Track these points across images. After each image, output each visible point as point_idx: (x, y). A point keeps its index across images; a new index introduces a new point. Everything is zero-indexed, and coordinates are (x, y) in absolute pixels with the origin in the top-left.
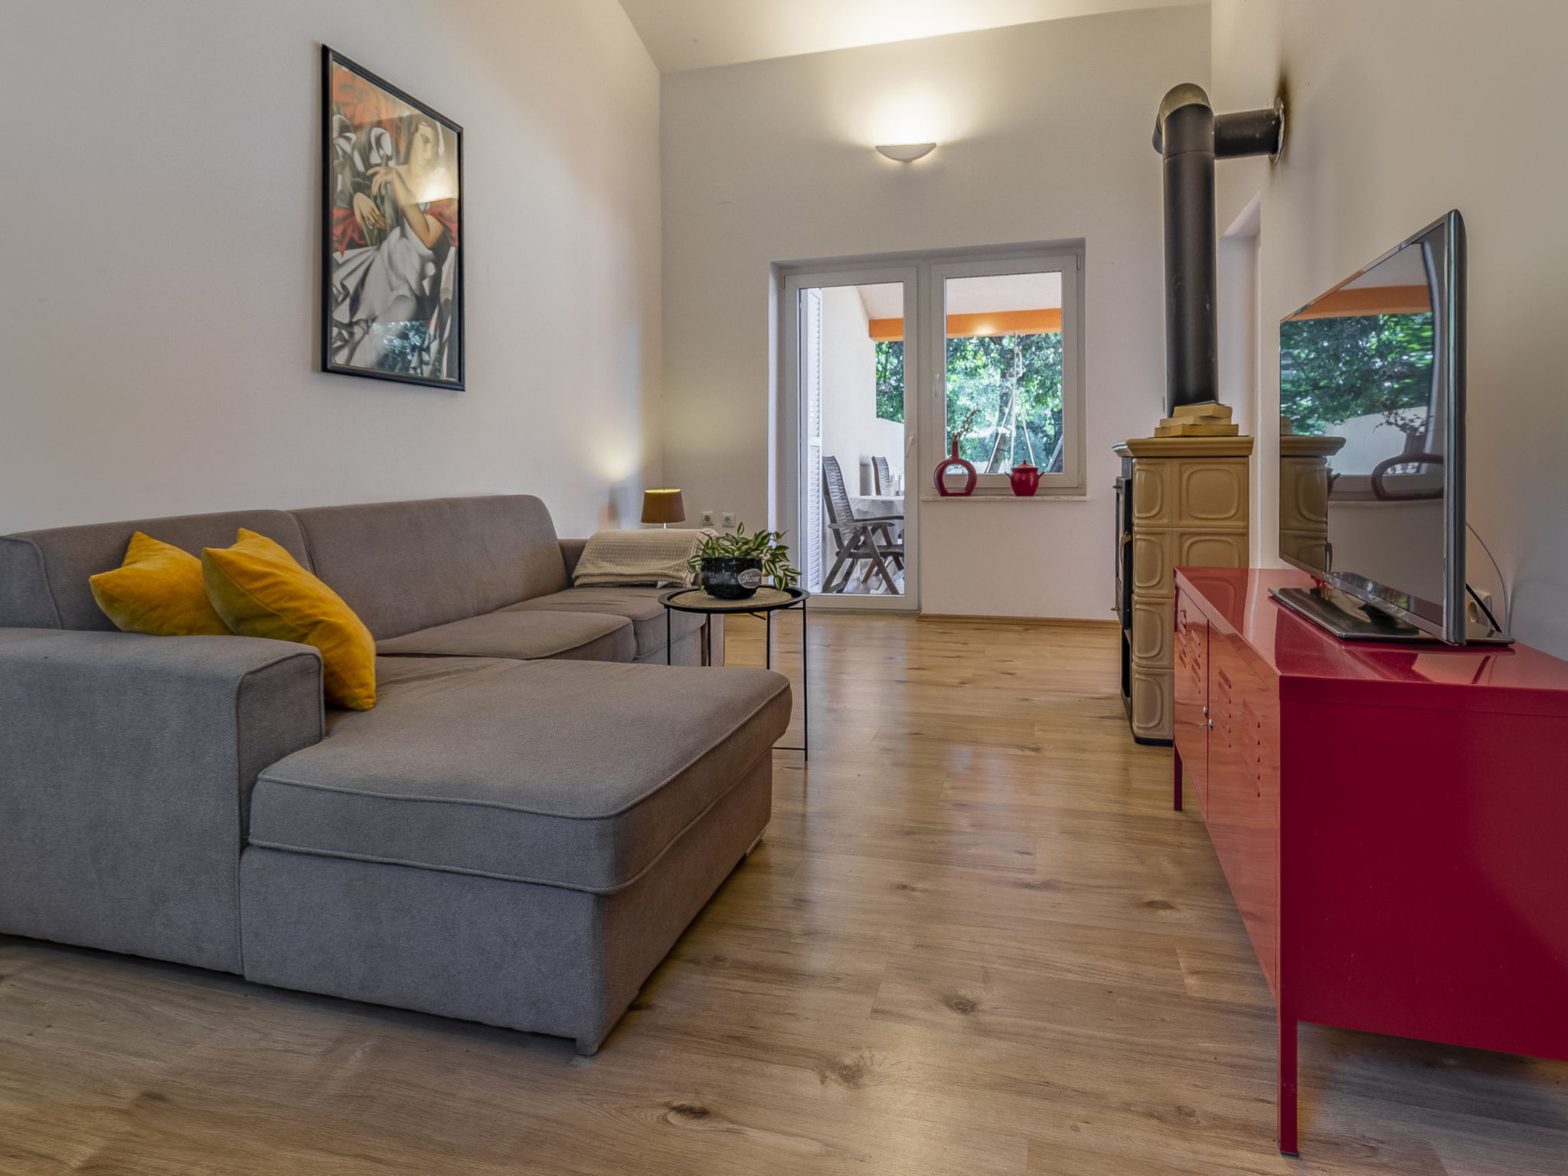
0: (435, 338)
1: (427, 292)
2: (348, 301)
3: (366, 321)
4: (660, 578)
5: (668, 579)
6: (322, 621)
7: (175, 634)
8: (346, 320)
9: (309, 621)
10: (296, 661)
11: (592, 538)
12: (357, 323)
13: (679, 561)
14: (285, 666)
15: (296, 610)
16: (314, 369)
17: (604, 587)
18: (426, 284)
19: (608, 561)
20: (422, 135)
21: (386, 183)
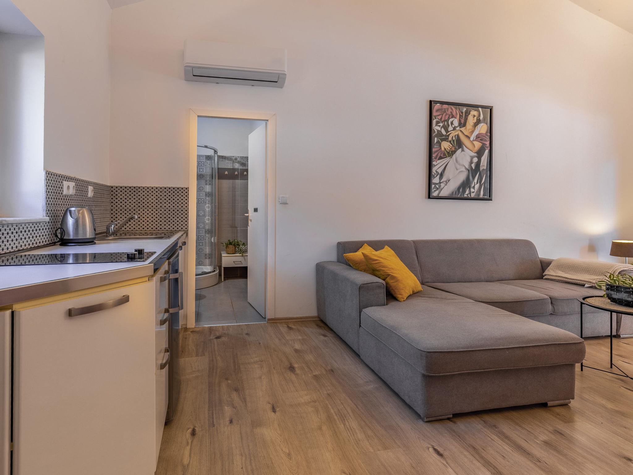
0: (477, 183)
1: (474, 168)
2: (438, 176)
3: (446, 181)
4: (587, 283)
5: (592, 284)
6: (390, 275)
8: (438, 182)
9: (387, 274)
10: (377, 284)
11: (556, 260)
12: (443, 182)
13: (600, 277)
15: (383, 270)
17: (558, 281)
18: (473, 165)
19: (561, 271)
20: (472, 115)
21: (455, 136)
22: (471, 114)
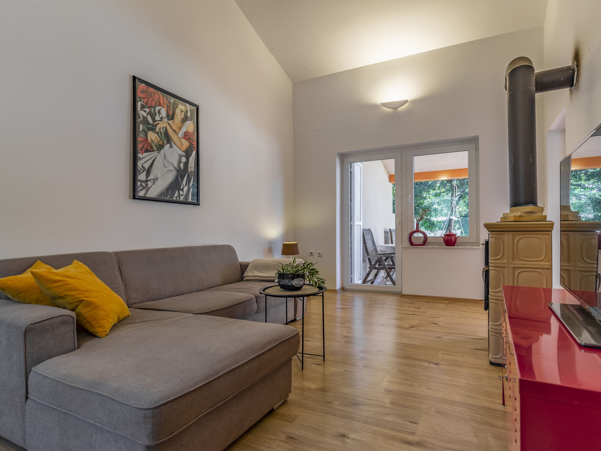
0: (186, 185)
1: (182, 168)
2: (145, 172)
3: (154, 180)
6: (82, 301)
7: (30, 303)
8: (144, 179)
9: (78, 300)
10: (60, 318)
11: (253, 262)
12: (149, 180)
14: (53, 320)
15: (72, 295)
16: (130, 198)
17: (255, 281)
18: (182, 165)
19: (257, 271)
20: (180, 109)
21: (163, 128)
22: (178, 107)
